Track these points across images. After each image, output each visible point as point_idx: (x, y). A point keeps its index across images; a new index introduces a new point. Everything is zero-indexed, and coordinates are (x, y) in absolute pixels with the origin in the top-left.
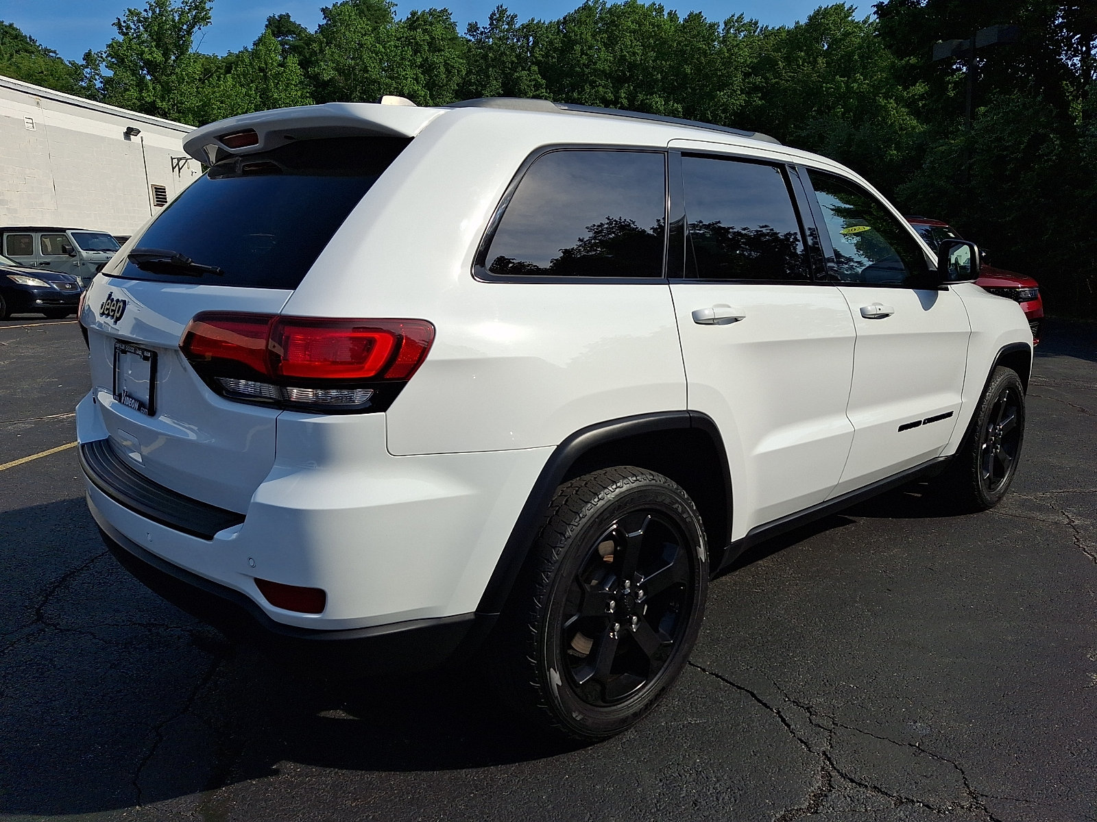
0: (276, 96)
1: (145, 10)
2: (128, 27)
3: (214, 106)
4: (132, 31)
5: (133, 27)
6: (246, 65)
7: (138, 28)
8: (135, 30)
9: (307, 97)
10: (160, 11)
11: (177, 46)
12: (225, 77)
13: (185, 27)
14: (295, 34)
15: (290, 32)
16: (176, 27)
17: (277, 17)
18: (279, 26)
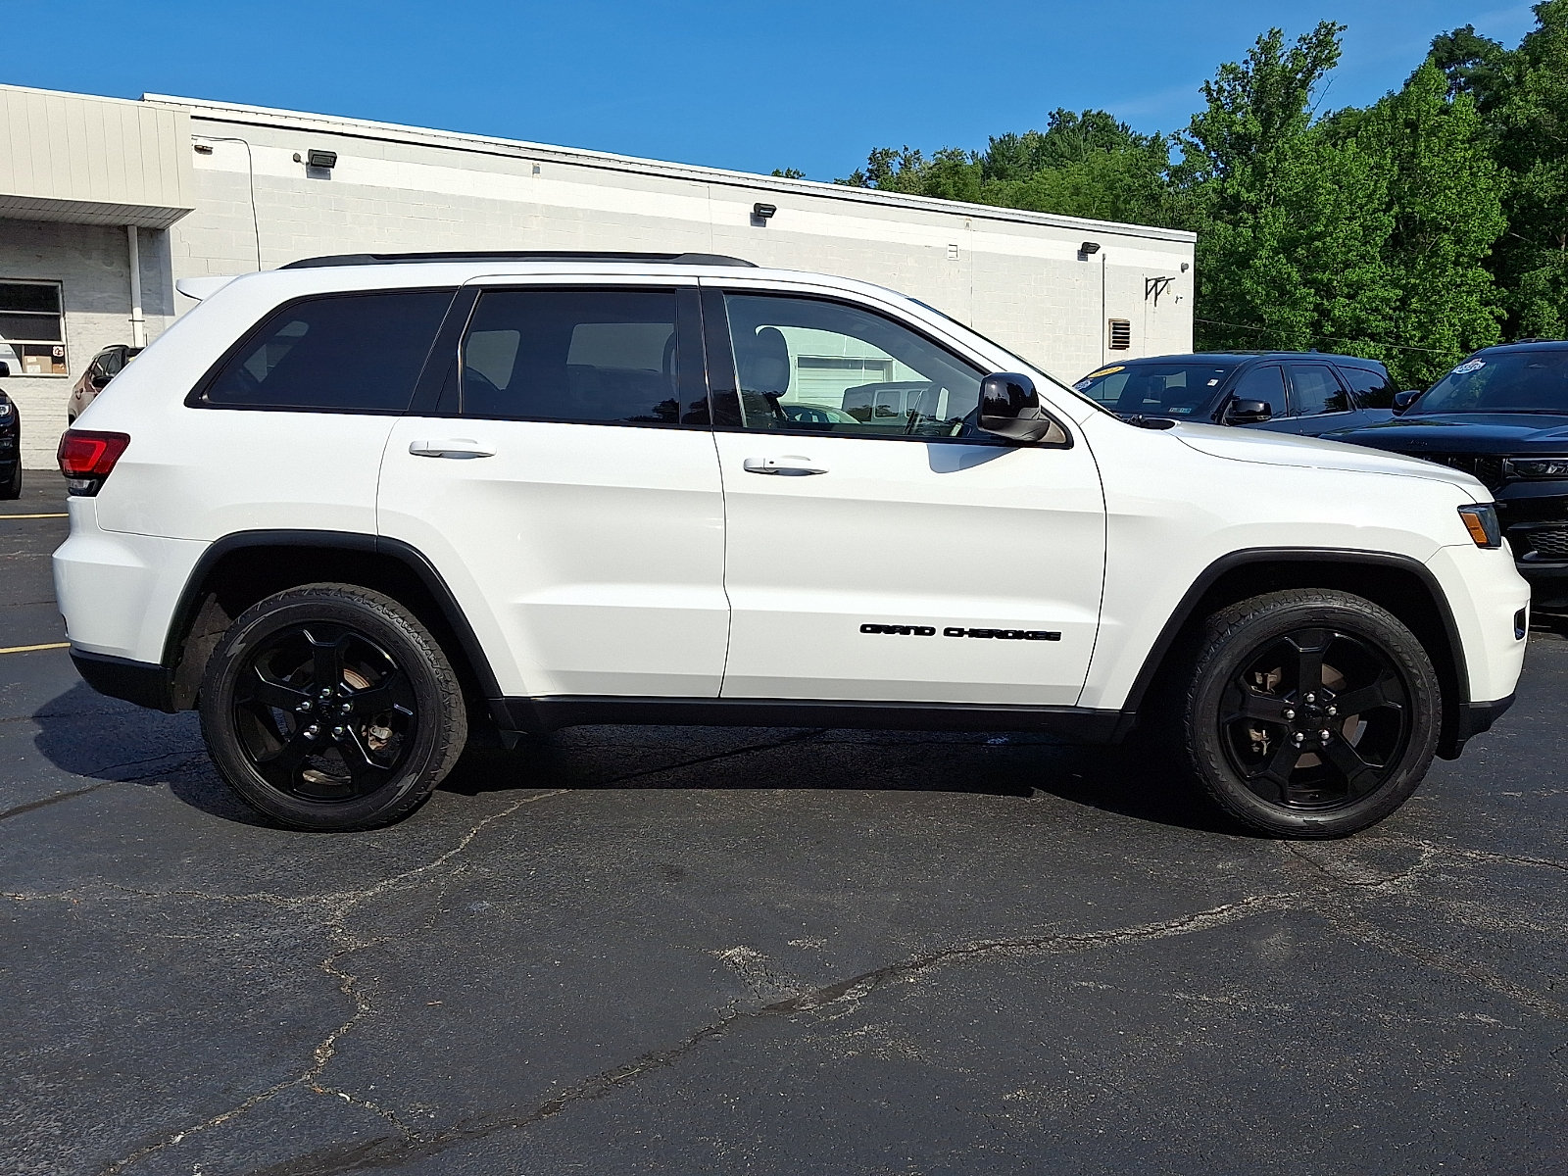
0: (1425, 163)
1: (1246, 62)
2: (1221, 90)
3: (1321, 191)
4: (1226, 94)
5: (1228, 88)
6: (1384, 120)
7: (1234, 89)
8: (1229, 92)
9: (1485, 157)
10: (1266, 58)
11: (1284, 106)
12: (1344, 143)
13: (1299, 76)
14: (1478, 56)
15: (1471, 55)
16: (1287, 79)
17: (1450, 35)
18: (1451, 51)
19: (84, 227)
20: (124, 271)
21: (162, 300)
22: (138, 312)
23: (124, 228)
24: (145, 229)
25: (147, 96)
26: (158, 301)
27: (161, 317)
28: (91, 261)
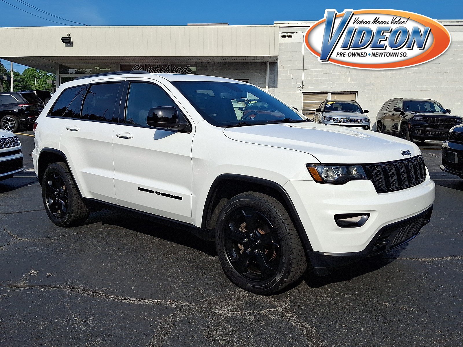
19: (255, 63)
20: (265, 75)
21: (274, 83)
22: (267, 87)
23: (265, 63)
24: (272, 62)
25: (275, 22)
26: (273, 84)
27: (274, 88)
28: (257, 73)
